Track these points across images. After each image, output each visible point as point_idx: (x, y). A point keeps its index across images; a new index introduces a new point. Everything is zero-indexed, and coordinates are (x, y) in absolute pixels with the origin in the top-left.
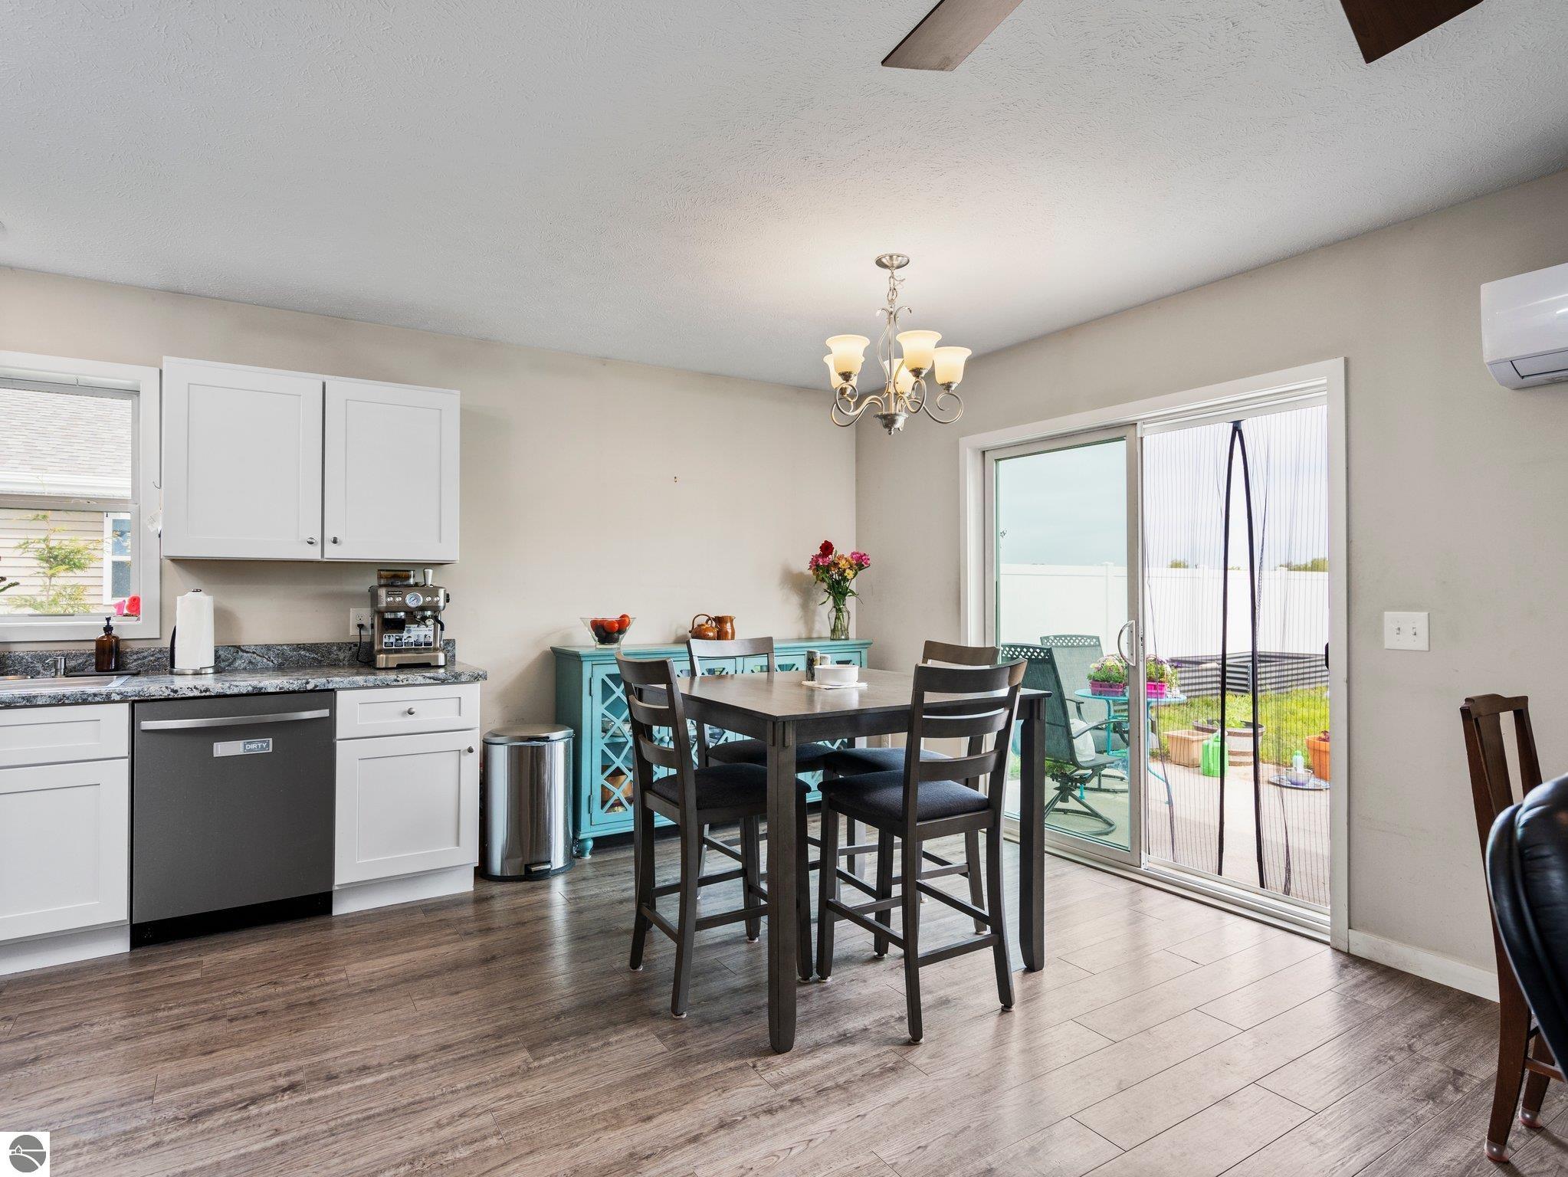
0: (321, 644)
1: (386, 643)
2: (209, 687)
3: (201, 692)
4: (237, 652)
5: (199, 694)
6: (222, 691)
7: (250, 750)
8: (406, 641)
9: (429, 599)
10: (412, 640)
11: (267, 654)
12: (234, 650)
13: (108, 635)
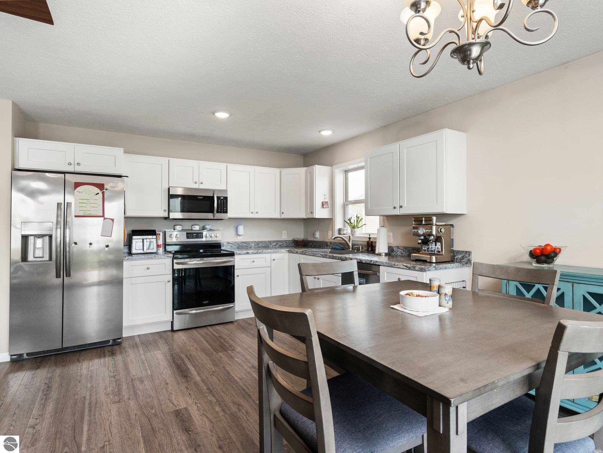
4: (398, 249)
8: (431, 250)
9: (427, 231)
12: (397, 248)
13: (370, 240)
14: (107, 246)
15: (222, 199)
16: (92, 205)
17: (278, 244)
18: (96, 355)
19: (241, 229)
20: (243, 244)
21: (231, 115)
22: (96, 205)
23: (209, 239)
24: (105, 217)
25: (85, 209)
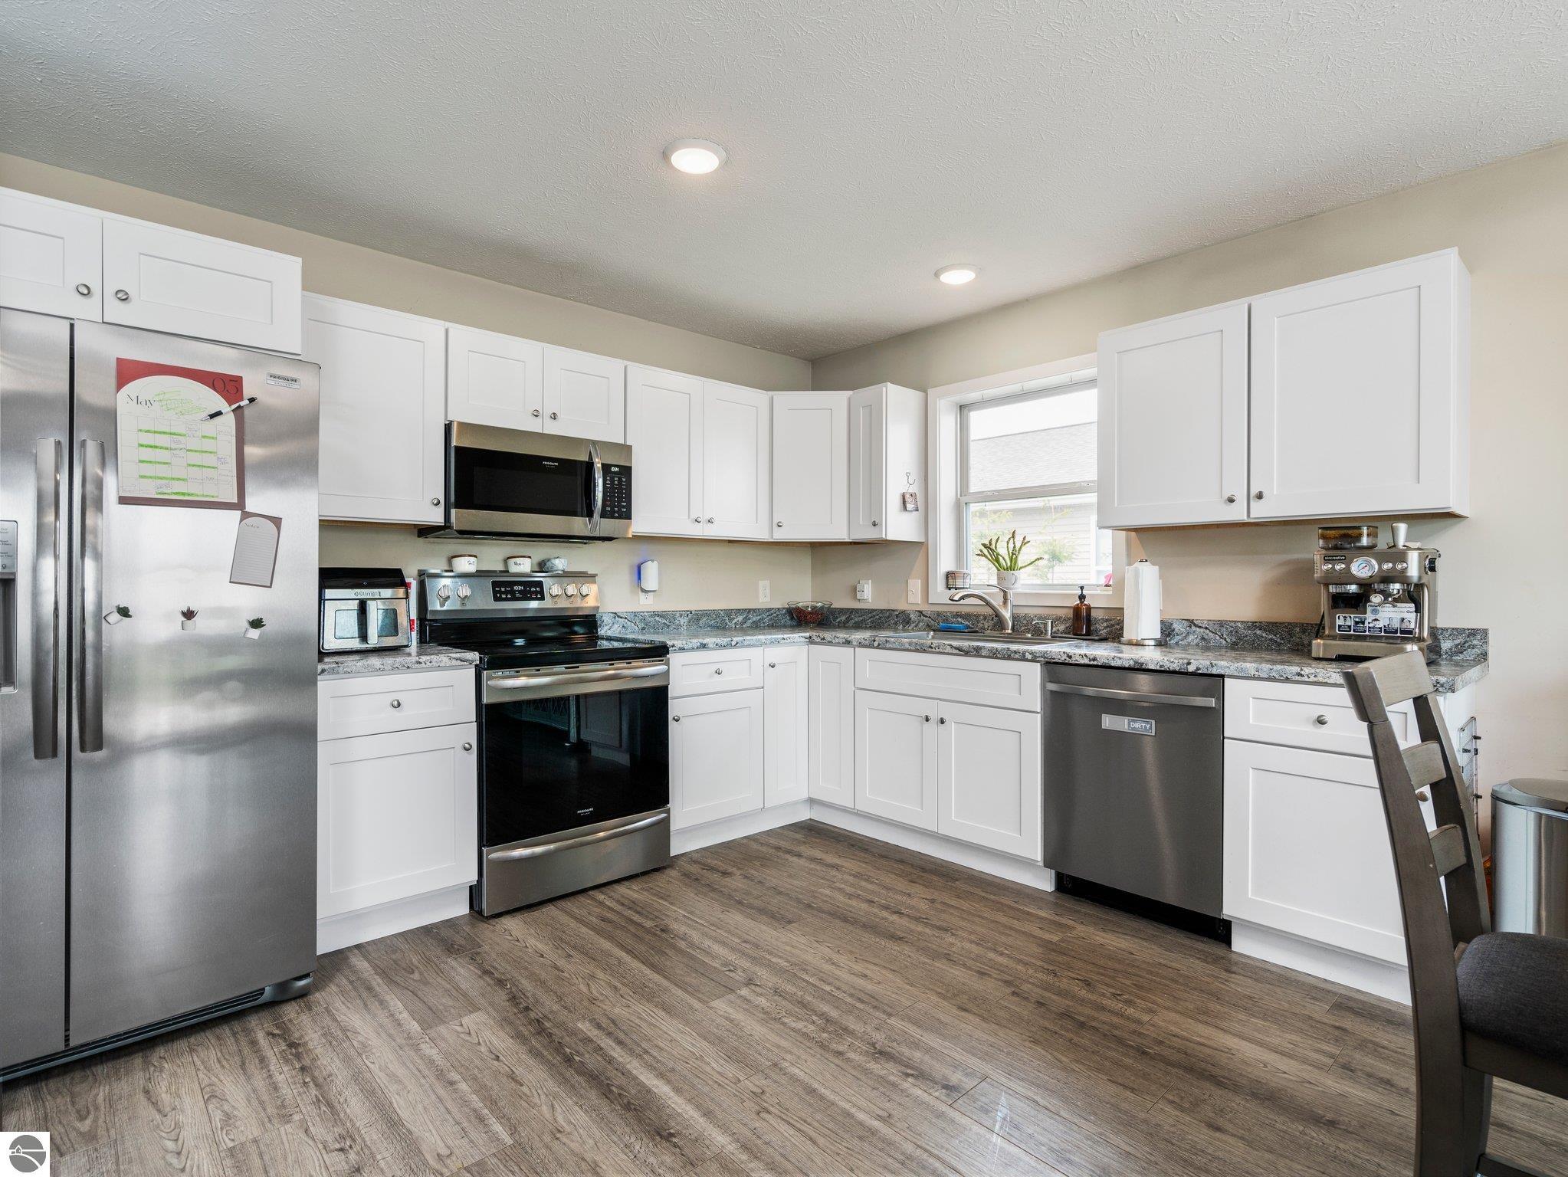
0: (1280, 623)
1: (1340, 626)
2: (1097, 656)
3: (1090, 660)
4: (1189, 626)
5: (1089, 663)
6: (1107, 661)
7: (1134, 729)
8: (1371, 625)
9: (1387, 566)
10: (1380, 624)
11: (1220, 631)
12: (1188, 624)
13: (1082, 602)
14: (256, 624)
15: (615, 473)
16: (196, 458)
17: (750, 619)
18: (224, 1063)
19: (651, 570)
20: (657, 618)
21: (725, 164)
22: (211, 460)
23: (563, 604)
24: (249, 508)
25: (162, 470)
